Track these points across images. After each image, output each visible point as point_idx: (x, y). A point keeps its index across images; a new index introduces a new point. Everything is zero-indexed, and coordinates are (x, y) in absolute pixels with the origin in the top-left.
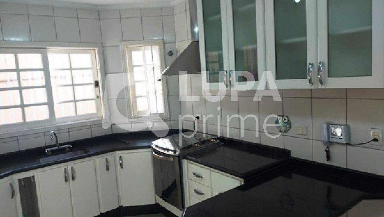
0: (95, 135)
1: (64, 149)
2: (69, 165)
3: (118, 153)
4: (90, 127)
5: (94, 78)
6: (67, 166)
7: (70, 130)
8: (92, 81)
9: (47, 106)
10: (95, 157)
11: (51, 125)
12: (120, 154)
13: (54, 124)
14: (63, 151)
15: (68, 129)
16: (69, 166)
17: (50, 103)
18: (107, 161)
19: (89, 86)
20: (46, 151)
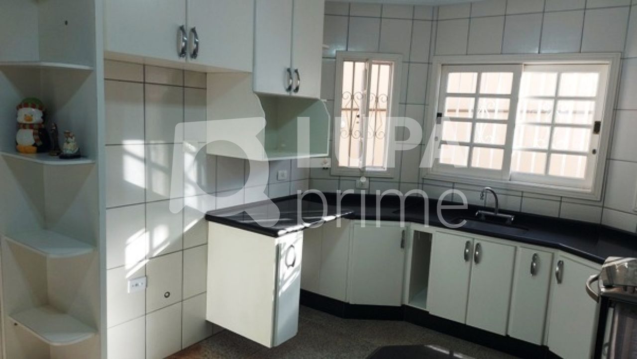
0: (564, 216)
1: (505, 219)
2: (477, 239)
3: (560, 255)
4: (559, 199)
5: (595, 116)
6: (474, 239)
7: (524, 195)
8: (591, 122)
9: (502, 151)
10: (519, 245)
11: (502, 180)
12: (563, 256)
13: (505, 180)
14: (502, 221)
15: (522, 192)
16: (475, 240)
17: (507, 148)
18: (535, 258)
19: (584, 130)
20: (477, 213)
